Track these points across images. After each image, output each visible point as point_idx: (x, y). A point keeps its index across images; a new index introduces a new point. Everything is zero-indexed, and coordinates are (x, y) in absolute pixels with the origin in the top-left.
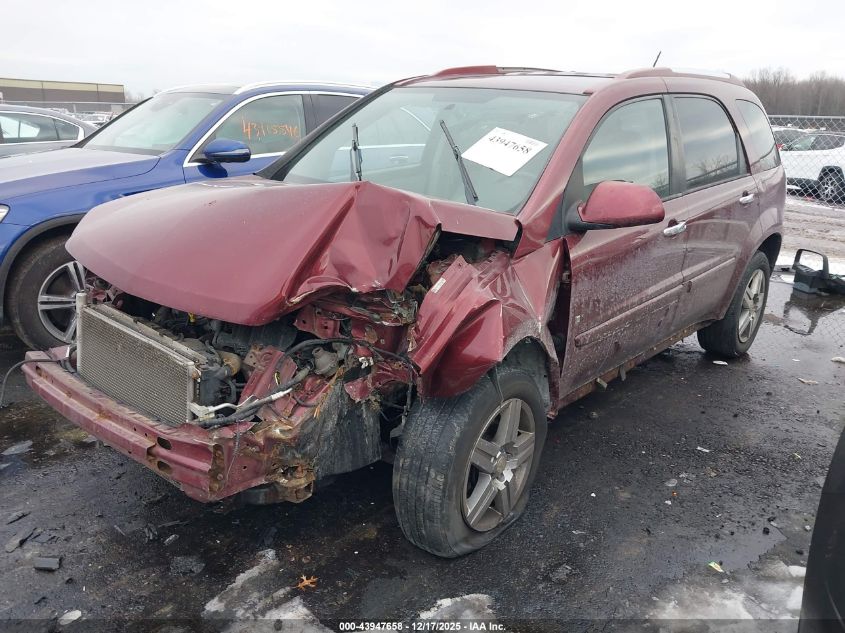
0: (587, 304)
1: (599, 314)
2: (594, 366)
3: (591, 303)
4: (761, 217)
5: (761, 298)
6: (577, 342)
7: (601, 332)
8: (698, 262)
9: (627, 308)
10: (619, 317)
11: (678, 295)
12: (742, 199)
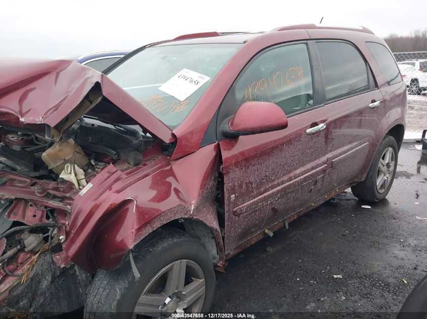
0: (241, 186)
1: (252, 192)
2: (255, 225)
3: (244, 186)
4: (387, 115)
5: (392, 164)
6: (234, 213)
7: (257, 203)
8: (339, 147)
9: (279, 185)
10: (271, 192)
11: (324, 171)
12: (371, 105)
